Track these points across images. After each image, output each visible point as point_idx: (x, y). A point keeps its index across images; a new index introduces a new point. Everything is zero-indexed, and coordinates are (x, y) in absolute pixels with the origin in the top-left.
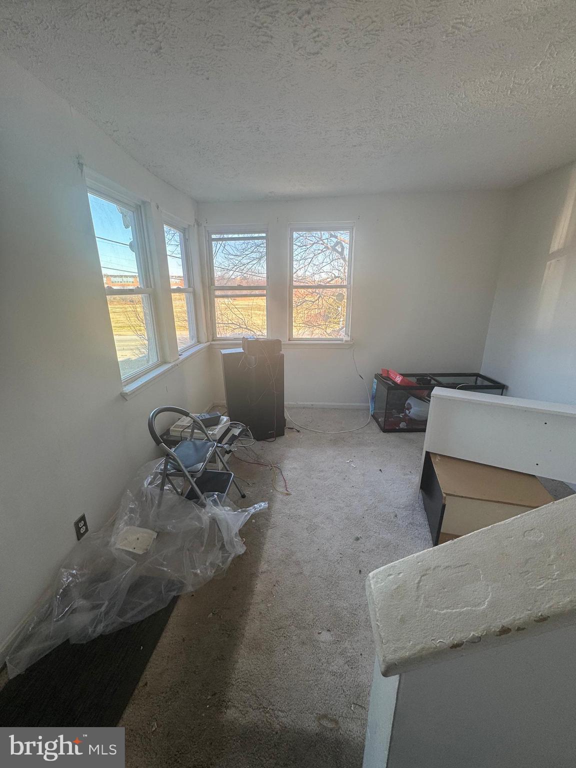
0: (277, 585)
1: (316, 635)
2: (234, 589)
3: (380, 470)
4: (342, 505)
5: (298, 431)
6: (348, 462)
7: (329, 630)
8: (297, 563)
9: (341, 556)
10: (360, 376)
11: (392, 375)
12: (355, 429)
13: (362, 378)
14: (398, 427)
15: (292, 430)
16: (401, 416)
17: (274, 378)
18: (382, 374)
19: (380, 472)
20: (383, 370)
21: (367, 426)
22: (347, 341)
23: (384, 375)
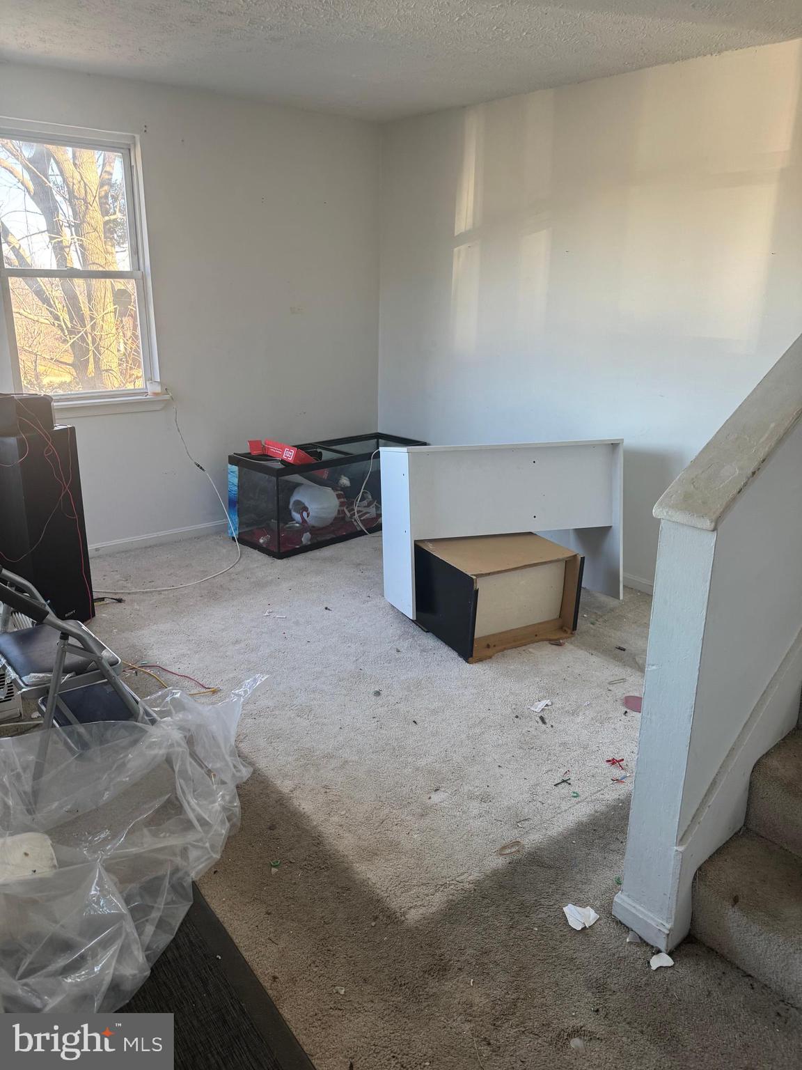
0: (328, 791)
1: (428, 801)
2: (272, 828)
3: (326, 608)
4: (318, 669)
5: (120, 601)
6: (267, 614)
7: (437, 790)
8: (329, 756)
9: (376, 720)
10: (199, 466)
11: (274, 450)
12: (227, 567)
13: (201, 468)
14: (298, 545)
15: (102, 603)
16: (298, 525)
17: (67, 484)
18: (250, 453)
19: (327, 611)
20: (253, 444)
21: (242, 559)
22: (155, 394)
23: (255, 453)
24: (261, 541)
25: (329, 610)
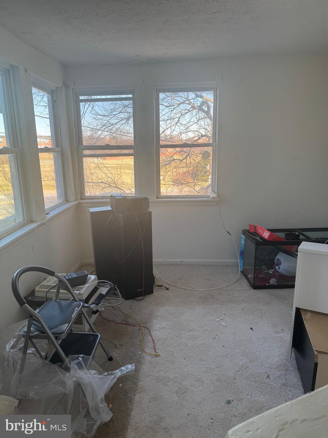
3: (251, 328)
4: (213, 366)
5: (167, 289)
6: (218, 320)
8: (166, 430)
10: (228, 232)
11: (260, 231)
12: (225, 285)
13: (229, 234)
14: (268, 283)
15: (161, 288)
16: (271, 272)
17: (142, 236)
18: (249, 230)
19: (251, 330)
20: (250, 226)
21: (236, 283)
22: (213, 198)
23: (251, 231)
24: (249, 276)
25: (252, 330)
